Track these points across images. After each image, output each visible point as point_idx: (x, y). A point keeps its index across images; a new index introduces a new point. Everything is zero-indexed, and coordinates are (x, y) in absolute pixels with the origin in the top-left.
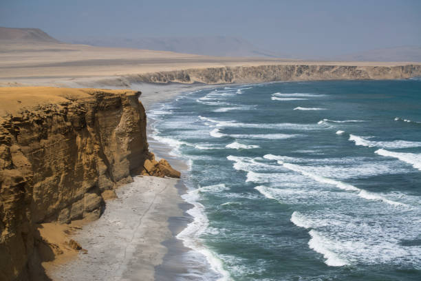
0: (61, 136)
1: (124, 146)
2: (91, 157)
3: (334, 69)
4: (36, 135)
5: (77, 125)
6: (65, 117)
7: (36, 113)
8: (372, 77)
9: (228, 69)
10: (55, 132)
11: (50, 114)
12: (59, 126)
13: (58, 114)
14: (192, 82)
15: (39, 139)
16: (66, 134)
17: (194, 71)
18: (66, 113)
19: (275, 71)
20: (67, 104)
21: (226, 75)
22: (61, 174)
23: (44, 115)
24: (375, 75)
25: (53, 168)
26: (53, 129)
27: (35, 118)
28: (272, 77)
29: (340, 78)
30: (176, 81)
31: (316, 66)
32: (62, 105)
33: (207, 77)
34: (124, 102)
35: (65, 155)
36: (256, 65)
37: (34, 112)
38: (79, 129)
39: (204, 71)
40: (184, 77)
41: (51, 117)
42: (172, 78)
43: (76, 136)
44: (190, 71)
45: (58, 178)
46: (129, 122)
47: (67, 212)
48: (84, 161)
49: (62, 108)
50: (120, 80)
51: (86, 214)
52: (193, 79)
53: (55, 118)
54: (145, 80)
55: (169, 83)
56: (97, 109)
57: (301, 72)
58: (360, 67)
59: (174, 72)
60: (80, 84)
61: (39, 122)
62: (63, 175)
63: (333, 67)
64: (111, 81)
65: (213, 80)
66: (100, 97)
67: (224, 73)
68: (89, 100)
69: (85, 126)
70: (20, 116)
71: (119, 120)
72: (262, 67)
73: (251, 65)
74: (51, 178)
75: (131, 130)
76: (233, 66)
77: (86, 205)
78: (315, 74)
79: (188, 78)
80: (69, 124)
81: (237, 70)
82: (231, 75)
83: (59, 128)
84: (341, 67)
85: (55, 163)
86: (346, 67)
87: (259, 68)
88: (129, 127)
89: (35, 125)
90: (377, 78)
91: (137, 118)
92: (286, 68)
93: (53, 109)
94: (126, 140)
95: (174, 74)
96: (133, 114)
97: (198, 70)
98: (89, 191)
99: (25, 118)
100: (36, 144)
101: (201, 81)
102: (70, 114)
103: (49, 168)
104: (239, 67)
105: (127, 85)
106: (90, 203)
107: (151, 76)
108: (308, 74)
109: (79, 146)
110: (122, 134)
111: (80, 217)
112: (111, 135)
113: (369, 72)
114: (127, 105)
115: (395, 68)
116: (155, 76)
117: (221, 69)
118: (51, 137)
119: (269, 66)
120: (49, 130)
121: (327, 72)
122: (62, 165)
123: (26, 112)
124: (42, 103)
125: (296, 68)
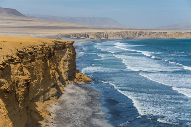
0: (41, 61)
1: (66, 67)
2: (54, 71)
3: (156, 34)
4: (29, 60)
5: (47, 55)
6: (42, 51)
7: (29, 49)
8: (174, 38)
10: (38, 59)
11: (36, 50)
12: (40, 56)
13: (39, 50)
14: (90, 38)
15: (31, 62)
16: (43, 60)
17: (91, 33)
18: (43, 50)
19: (128, 34)
20: (43, 46)
21: (106, 35)
22: (40, 78)
23: (33, 50)
24: (176, 36)
25: (37, 75)
26: (37, 57)
27: (29, 52)
28: (126, 37)
29: (159, 38)
30: (82, 37)
31: (147, 32)
32: (41, 46)
33: (97, 36)
34: (67, 46)
35: (42, 70)
36: (119, 31)
37: (28, 49)
38: (49, 58)
39: (96, 33)
40: (87, 36)
41: (36, 52)
42: (81, 36)
43: (47, 61)
44: (89, 33)
45: (39, 80)
46: (69, 55)
47: (43, 97)
48: (51, 72)
49: (41, 47)
50: (57, 36)
51: (51, 98)
52: (90, 37)
53: (38, 52)
54: (68, 36)
55: (79, 38)
56: (55, 49)
57: (140, 35)
58: (169, 33)
59: (82, 33)
61: (31, 53)
62: (41, 79)
63: (156, 32)
65: (99, 38)
66: (56, 43)
67: (105, 34)
68: (51, 44)
69: (51, 56)
70: (22, 50)
71: (64, 54)
72: (122, 32)
73: (116, 31)
74: (36, 80)
75: (69, 59)
76: (109, 31)
77: (51, 93)
78: (147, 36)
79: (88, 36)
80: (44, 55)
81: (110, 33)
82: (108, 35)
83: (40, 57)
84: (159, 32)
85: (38, 73)
86: (162, 33)
87: (120, 32)
88: (69, 58)
89: (29, 55)
90: (177, 38)
91: (72, 54)
92: (133, 33)
93: (37, 48)
94: (67, 63)
95: (82, 34)
96: (70, 51)
97: (93, 33)
98: (53, 87)
99: (24, 51)
100: (29, 64)
101: (94, 38)
102: (45, 50)
103: (35, 76)
104: (111, 32)
106: (53, 93)
108: (144, 36)
109: (49, 65)
110: (65, 61)
111: (49, 99)
112: (60, 61)
113: (173, 35)
114: (68, 47)
115: (186, 33)
117: (103, 33)
118: (36, 61)
119: (125, 32)
120: (35, 58)
121: (152, 35)
122: (41, 74)
123: (25, 48)
124: (32, 45)
125: (138, 33)
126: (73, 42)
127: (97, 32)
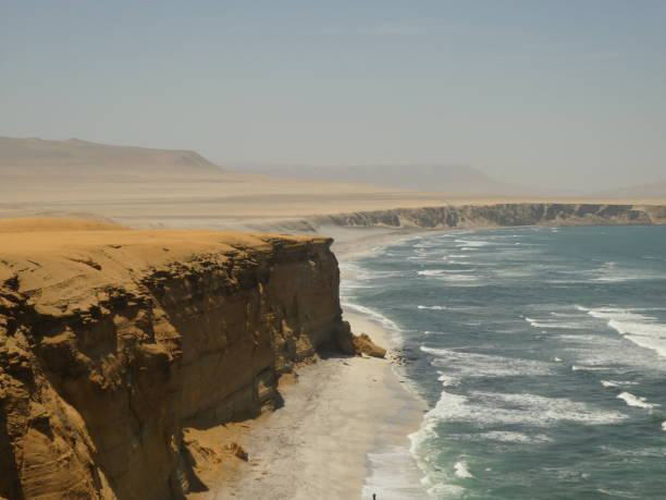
0: (222, 299)
3: (600, 210)
5: (245, 283)
6: (229, 271)
7: (190, 266)
8: (654, 221)
9: (452, 208)
10: (215, 293)
11: (209, 268)
12: (221, 284)
13: (219, 268)
14: (402, 226)
15: (192, 302)
16: (228, 295)
17: (404, 211)
18: (231, 266)
20: (232, 254)
21: (449, 216)
23: (199, 268)
24: (659, 217)
27: (188, 273)
29: (608, 222)
30: (379, 224)
31: (575, 205)
32: (226, 255)
33: (422, 219)
36: (490, 203)
37: (186, 264)
39: (419, 211)
40: (392, 219)
41: (210, 272)
42: (375, 220)
44: (399, 211)
49: (225, 259)
50: (305, 223)
52: (403, 221)
53: (216, 272)
54: (338, 221)
56: (272, 261)
57: (554, 214)
58: (637, 206)
59: (378, 212)
60: (250, 226)
61: (192, 278)
63: (598, 207)
64: (291, 223)
65: (431, 224)
66: (278, 245)
67: (446, 214)
68: (262, 249)
69: (256, 285)
70: (166, 269)
72: (498, 205)
73: (483, 203)
76: (458, 204)
78: (573, 217)
79: (396, 221)
80: (234, 281)
81: (463, 210)
82: (456, 216)
83: (221, 288)
84: (610, 206)
86: (616, 207)
87: (493, 207)
89: (187, 282)
92: (532, 207)
93: (213, 260)
95: (377, 215)
97: (410, 210)
99: (173, 272)
102: (237, 268)
104: (466, 207)
105: (313, 230)
107: (346, 218)
108: (563, 217)
113: (650, 214)
116: (352, 218)
117: (442, 209)
119: (508, 205)
120: (206, 290)
121: (590, 214)
123: (176, 263)
124: (198, 252)
125: (546, 208)
126: (330, 241)
127: (426, 209)
